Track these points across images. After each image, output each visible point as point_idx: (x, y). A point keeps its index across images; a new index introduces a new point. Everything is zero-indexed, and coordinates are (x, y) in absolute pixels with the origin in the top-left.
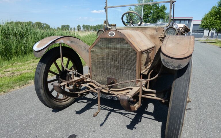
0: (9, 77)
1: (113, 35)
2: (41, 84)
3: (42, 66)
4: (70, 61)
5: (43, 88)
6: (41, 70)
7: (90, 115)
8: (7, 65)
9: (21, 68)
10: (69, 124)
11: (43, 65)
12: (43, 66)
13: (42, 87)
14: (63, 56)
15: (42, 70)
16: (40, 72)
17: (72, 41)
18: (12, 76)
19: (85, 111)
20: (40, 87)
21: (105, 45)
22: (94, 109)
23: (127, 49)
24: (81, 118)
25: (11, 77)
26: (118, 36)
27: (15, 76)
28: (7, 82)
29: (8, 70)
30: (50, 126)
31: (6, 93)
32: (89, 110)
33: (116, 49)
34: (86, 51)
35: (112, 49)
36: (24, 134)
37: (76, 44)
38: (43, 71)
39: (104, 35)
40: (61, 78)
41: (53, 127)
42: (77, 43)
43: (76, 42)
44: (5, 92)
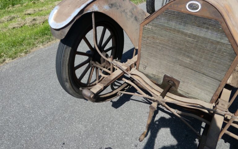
0: (30, 26)
1: (197, 9)
2: (66, 77)
3: (65, 51)
4: (107, 30)
5: (68, 81)
6: (64, 56)
7: (130, 112)
8: (28, 3)
9: (44, 8)
10: (103, 126)
11: (66, 48)
12: (67, 50)
13: (67, 79)
14: (96, 26)
15: (66, 56)
16: (64, 60)
17: (112, 5)
18: (34, 25)
19: (123, 104)
20: (65, 80)
21: (173, 24)
22: (135, 101)
23: (218, 42)
24: (118, 116)
25: (32, 26)
26: (207, 14)
27: (37, 25)
28: (28, 34)
29: (29, 12)
30: (80, 126)
31: (28, 55)
32: (129, 102)
33: (195, 37)
34: (133, 19)
35: (186, 34)
36: (49, 136)
37: (118, 9)
38: (68, 58)
39: (175, 6)
40: (93, 60)
41: (84, 129)
42: (120, 6)
43: (118, 4)
44: (26, 53)
